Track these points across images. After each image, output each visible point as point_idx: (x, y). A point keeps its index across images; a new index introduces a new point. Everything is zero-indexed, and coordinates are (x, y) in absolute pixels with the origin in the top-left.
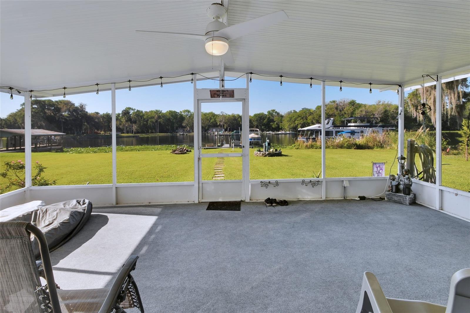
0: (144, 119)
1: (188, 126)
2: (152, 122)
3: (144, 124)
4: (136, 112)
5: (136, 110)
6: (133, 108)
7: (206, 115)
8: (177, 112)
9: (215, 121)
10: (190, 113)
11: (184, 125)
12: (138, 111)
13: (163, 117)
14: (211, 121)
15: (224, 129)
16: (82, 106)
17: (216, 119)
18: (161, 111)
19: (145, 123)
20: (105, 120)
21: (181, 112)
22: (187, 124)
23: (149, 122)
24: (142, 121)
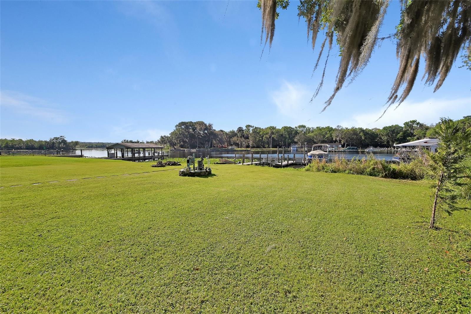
0: (260, 135)
1: (299, 141)
2: (267, 138)
3: (259, 140)
4: (254, 129)
5: (254, 127)
6: (252, 126)
7: (321, 130)
8: (292, 128)
9: (331, 136)
10: (305, 129)
11: (296, 140)
12: (256, 128)
13: (277, 132)
14: (327, 136)
15: (341, 144)
16: (210, 126)
17: (332, 134)
18: (276, 127)
19: (261, 138)
20: (228, 136)
21: (296, 127)
22: (299, 140)
23: (264, 138)
24: (258, 137)
